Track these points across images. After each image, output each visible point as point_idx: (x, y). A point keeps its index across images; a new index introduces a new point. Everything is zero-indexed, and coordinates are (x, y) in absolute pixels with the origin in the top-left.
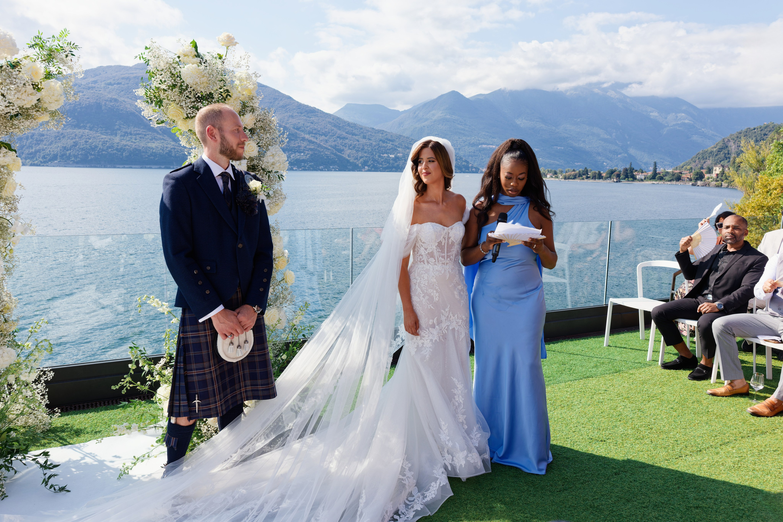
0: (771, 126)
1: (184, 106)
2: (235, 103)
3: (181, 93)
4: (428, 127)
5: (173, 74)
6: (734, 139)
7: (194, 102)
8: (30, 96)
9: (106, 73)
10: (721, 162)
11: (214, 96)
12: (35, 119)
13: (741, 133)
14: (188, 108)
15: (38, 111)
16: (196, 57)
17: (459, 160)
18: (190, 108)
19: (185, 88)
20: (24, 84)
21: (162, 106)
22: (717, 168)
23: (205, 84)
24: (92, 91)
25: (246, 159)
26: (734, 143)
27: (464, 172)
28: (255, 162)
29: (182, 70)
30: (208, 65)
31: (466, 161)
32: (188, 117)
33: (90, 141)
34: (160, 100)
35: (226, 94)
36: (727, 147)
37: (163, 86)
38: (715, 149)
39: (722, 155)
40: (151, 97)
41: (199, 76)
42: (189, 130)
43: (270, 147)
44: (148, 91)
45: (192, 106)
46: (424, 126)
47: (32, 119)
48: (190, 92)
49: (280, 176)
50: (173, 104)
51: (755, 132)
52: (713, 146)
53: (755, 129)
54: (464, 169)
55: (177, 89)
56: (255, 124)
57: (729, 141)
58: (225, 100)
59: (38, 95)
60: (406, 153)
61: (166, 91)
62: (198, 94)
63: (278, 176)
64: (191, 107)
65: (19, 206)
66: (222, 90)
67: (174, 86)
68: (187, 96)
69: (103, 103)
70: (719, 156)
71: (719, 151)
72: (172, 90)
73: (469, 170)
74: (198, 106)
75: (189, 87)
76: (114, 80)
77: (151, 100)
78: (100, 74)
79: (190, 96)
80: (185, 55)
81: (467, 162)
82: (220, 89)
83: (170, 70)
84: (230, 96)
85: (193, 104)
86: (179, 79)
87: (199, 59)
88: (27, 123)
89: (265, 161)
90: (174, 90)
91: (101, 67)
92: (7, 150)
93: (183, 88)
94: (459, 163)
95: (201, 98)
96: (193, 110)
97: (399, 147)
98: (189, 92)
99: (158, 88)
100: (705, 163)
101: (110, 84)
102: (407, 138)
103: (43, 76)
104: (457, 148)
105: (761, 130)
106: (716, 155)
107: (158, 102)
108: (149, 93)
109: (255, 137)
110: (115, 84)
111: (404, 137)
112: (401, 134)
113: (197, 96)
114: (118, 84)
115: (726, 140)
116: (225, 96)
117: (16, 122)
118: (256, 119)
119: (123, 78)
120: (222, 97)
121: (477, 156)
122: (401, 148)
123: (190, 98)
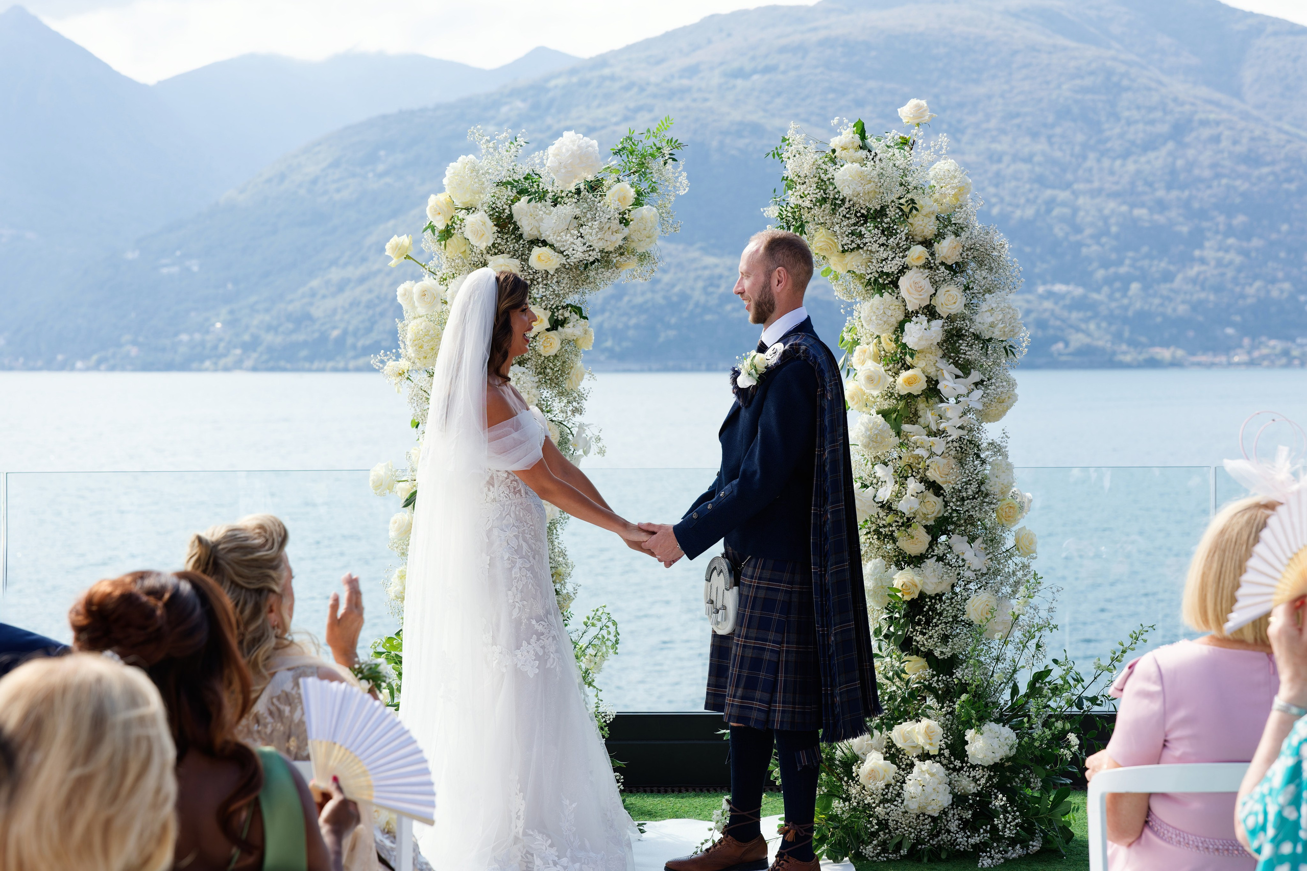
1: (838, 232)
2: (927, 220)
3: (833, 209)
5: (822, 181)
7: (854, 225)
8: (614, 233)
9: (729, 35)
11: (888, 212)
12: (617, 268)
14: (844, 235)
15: (622, 254)
16: (861, 148)
18: (847, 236)
19: (840, 202)
20: (609, 219)
21: (805, 233)
23: (871, 195)
24: (680, 105)
25: (942, 318)
28: (958, 324)
29: (836, 175)
30: (877, 162)
32: (844, 251)
33: (666, 278)
34: (802, 224)
35: (911, 206)
37: (807, 204)
40: (788, 218)
41: (862, 182)
42: (849, 271)
43: (987, 296)
44: (783, 209)
45: (850, 231)
47: (614, 268)
48: (849, 208)
49: (1007, 347)
50: (822, 230)
55: (828, 206)
56: (961, 254)
58: (908, 218)
59: (626, 231)
61: (811, 208)
62: (862, 211)
63: (1005, 348)
64: (849, 233)
65: (585, 404)
66: (902, 201)
67: (824, 200)
68: (844, 216)
69: (715, 144)
72: (821, 205)
74: (861, 231)
75: (847, 200)
76: (753, 58)
77: (787, 224)
78: (710, 42)
79: (847, 216)
80: (844, 148)
82: (900, 198)
83: (818, 175)
84: (917, 210)
85: (852, 228)
86: (831, 188)
87: (865, 152)
88: (608, 274)
89: (978, 321)
90: (823, 206)
91: (712, 16)
92: (578, 317)
93: (837, 202)
95: (868, 215)
96: (852, 239)
98: (846, 209)
99: (798, 206)
101: (740, 73)
103: (632, 201)
107: (798, 228)
108: (785, 213)
109: (961, 279)
110: (755, 71)
113: (859, 214)
114: (767, 70)
116: (906, 209)
117: (592, 273)
118: (963, 247)
119: (783, 50)
120: (900, 213)
123: (848, 218)
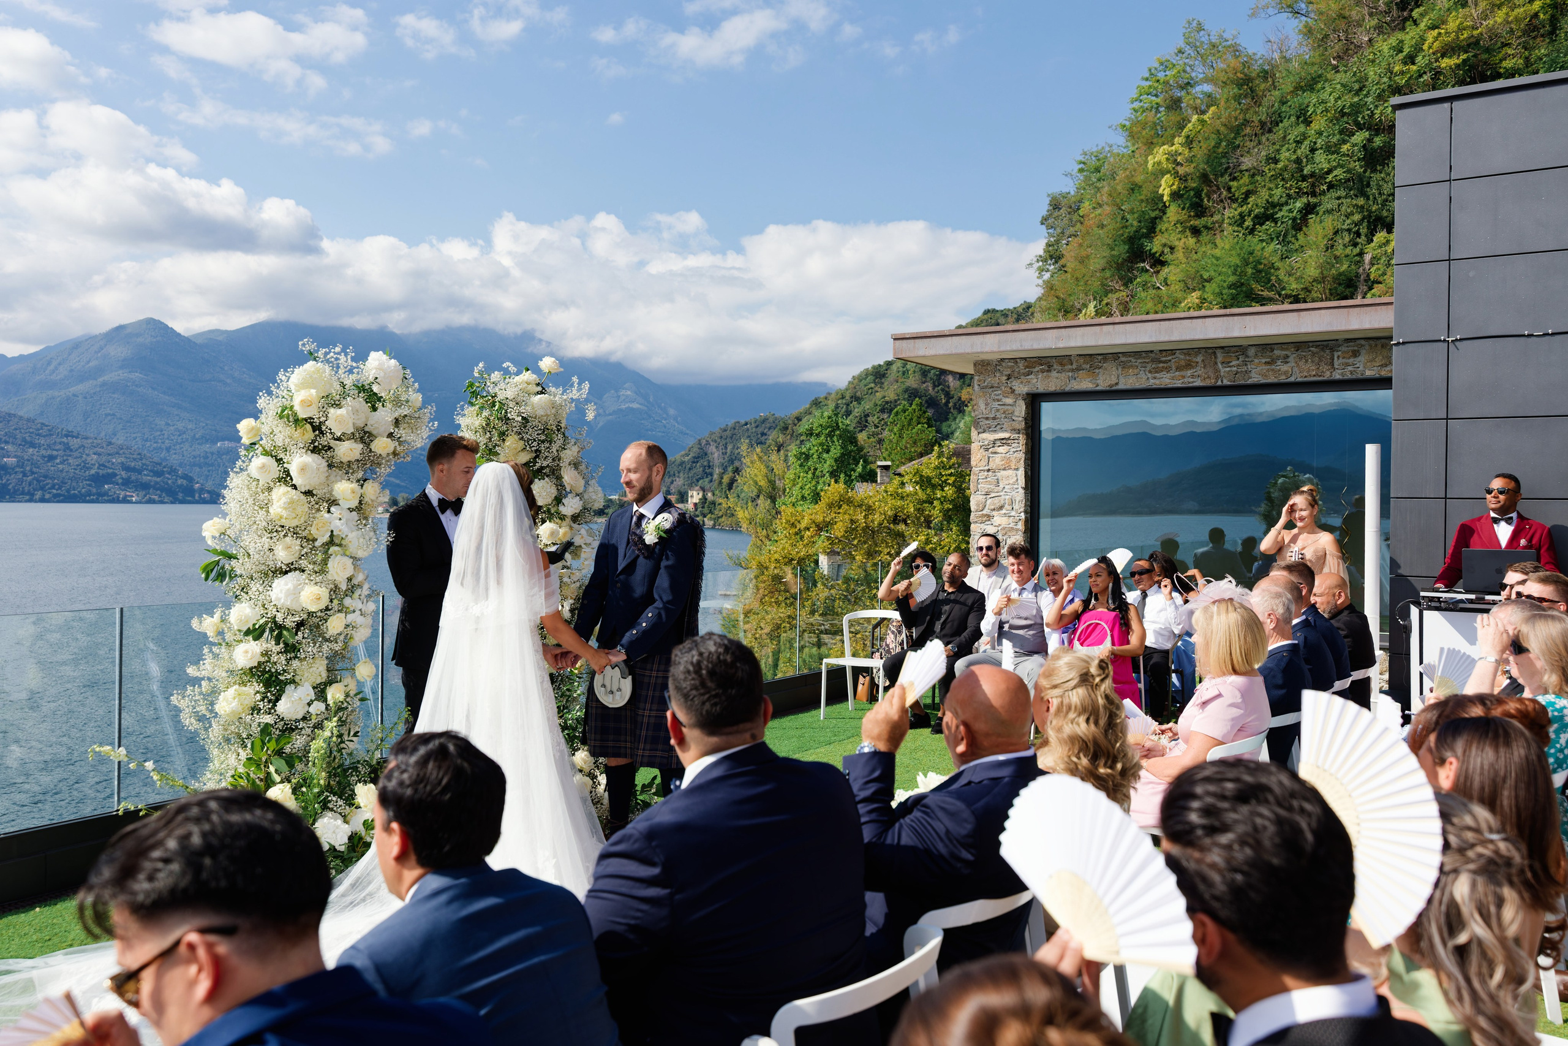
0: (771, 420)
4: (85, 398)
6: (716, 441)
10: (698, 481)
13: (725, 430)
17: (169, 473)
22: (695, 493)
26: (717, 447)
27: (183, 502)
31: (186, 477)
36: (706, 454)
38: (687, 459)
39: (698, 469)
46: (74, 395)
51: (748, 430)
52: (683, 453)
53: (746, 424)
54: (180, 496)
57: (708, 443)
60: (26, 457)
70: (694, 471)
71: (694, 462)
73: (193, 497)
81: (190, 479)
94: (170, 482)
97: (7, 442)
100: (672, 483)
102: (28, 420)
104: (163, 446)
105: (757, 427)
106: (690, 469)
111: (21, 418)
112: (13, 412)
115: (704, 442)
121: (212, 465)
122: (13, 443)
